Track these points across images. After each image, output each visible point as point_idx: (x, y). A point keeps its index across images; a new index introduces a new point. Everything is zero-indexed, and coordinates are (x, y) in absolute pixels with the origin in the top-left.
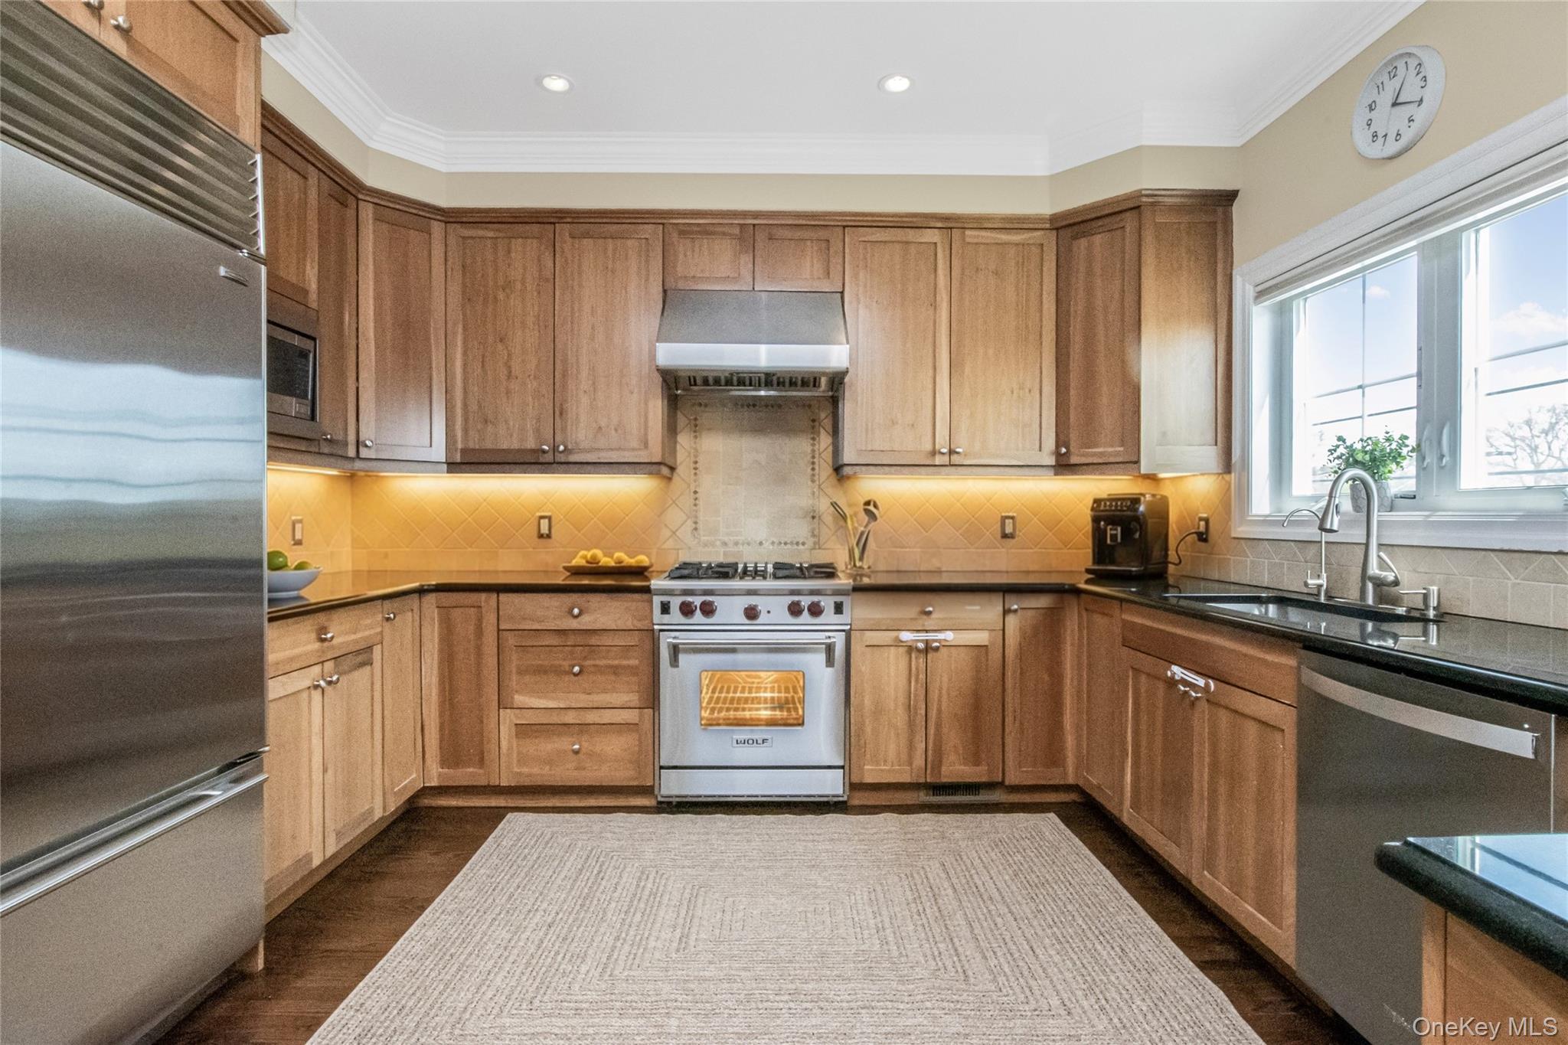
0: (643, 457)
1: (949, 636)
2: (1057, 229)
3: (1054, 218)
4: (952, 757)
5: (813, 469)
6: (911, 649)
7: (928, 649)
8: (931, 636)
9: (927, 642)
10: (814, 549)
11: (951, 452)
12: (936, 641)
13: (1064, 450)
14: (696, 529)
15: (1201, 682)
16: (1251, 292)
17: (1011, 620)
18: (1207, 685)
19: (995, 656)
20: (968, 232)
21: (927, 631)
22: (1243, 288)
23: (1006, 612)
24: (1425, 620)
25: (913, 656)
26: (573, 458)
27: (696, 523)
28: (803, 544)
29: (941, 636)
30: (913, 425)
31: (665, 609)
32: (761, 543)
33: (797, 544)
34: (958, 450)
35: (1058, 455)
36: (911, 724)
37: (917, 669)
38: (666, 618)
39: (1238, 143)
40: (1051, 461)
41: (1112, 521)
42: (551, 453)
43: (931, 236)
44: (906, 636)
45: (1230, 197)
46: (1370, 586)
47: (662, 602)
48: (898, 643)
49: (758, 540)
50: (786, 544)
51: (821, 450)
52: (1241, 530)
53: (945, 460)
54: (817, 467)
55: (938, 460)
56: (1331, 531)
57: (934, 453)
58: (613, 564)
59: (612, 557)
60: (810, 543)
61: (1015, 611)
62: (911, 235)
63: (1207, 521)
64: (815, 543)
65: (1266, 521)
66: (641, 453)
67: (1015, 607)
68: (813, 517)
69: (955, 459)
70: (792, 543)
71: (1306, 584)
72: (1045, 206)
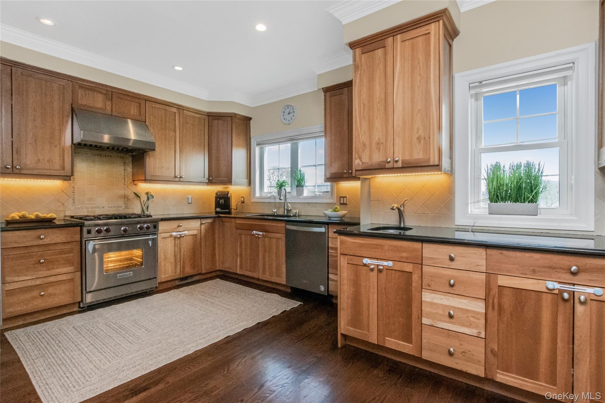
0: (62, 173)
1: (186, 232)
2: (209, 116)
3: (208, 113)
4: (188, 268)
5: (125, 180)
6: (175, 238)
7: (181, 237)
8: (181, 233)
9: (180, 235)
10: (125, 208)
11: (181, 177)
12: (182, 234)
13: (211, 178)
14: (74, 202)
15: (261, 233)
16: (255, 144)
17: (203, 226)
18: (263, 234)
19: (199, 237)
20: (185, 111)
21: (180, 232)
22: (253, 142)
23: (201, 224)
24: (296, 216)
25: (176, 239)
26: (23, 172)
27: (74, 200)
28: (121, 207)
29: (184, 233)
30: (168, 168)
31: (89, 232)
32: (103, 207)
33: (119, 207)
34: (183, 177)
35: (209, 179)
36: (175, 260)
37: (177, 243)
38: (90, 236)
39: (253, 106)
40: (207, 181)
41: (220, 198)
42: (11, 169)
43: (174, 110)
44: (174, 234)
45: (250, 119)
46: (286, 211)
47: (87, 230)
48: (171, 236)
49: (102, 206)
50: (114, 207)
51: (128, 173)
52: (253, 200)
53: (178, 179)
54: (126, 180)
55: (176, 179)
56: (281, 200)
57: (175, 177)
58: (34, 217)
59: (32, 215)
60: (123, 207)
61: (204, 224)
62: (168, 108)
63: (244, 197)
64: (126, 207)
65: (258, 198)
66: (62, 171)
67: (204, 222)
68: (125, 198)
69: (181, 179)
70: (116, 207)
71: (273, 212)
72: (206, 109)
